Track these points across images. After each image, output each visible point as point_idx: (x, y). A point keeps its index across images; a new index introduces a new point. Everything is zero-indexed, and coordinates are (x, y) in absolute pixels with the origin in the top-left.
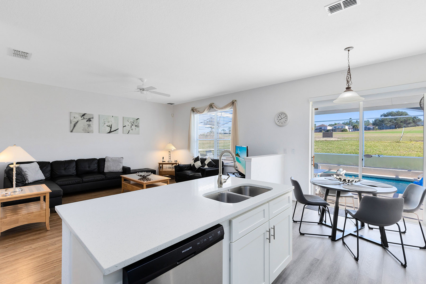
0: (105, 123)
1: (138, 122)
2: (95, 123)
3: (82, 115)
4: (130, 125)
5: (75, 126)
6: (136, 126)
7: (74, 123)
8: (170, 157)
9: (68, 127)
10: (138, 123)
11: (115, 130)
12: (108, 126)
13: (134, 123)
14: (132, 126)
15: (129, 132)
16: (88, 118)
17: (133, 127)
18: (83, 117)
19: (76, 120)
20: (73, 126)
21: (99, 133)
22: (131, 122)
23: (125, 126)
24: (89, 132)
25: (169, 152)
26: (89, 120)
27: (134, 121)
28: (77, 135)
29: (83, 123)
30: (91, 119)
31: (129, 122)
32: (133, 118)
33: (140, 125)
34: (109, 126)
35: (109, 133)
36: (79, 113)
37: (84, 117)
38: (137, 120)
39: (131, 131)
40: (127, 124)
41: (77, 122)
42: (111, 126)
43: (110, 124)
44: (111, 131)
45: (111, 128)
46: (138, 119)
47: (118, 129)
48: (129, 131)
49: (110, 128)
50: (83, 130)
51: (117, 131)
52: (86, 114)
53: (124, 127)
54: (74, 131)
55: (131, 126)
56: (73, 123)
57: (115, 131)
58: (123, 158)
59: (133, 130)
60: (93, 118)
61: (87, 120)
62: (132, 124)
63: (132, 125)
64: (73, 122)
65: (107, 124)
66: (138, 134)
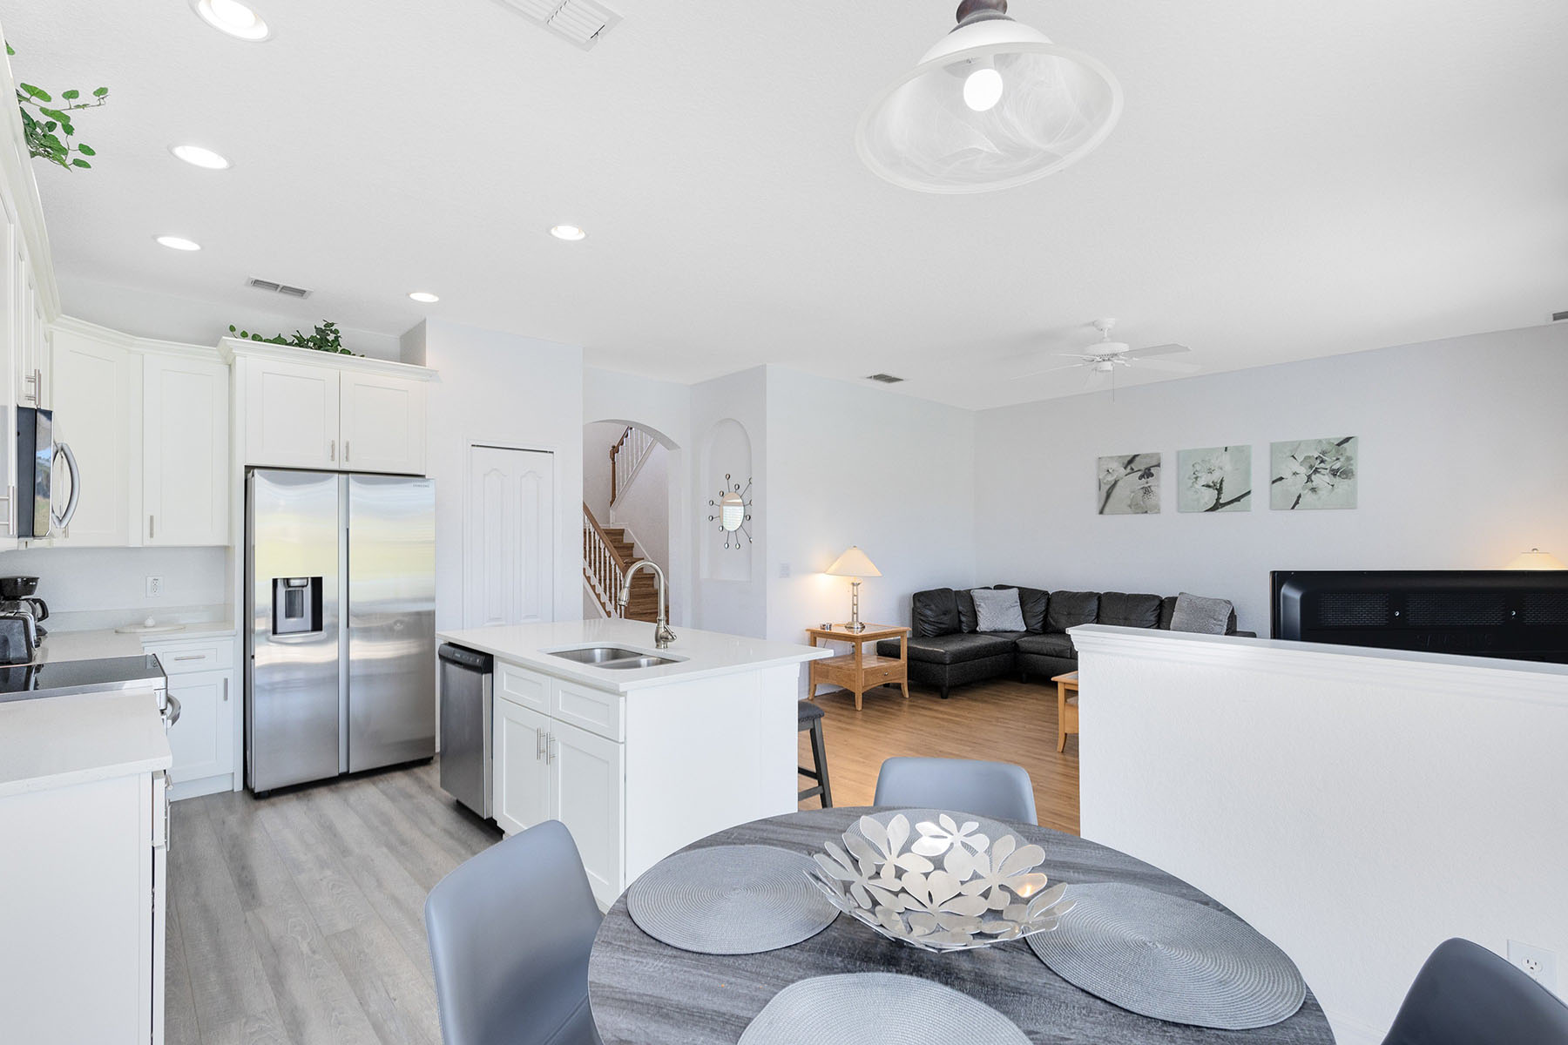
0: (1196, 478)
1: (1348, 453)
2: (1166, 484)
3: (1126, 462)
4: (1303, 471)
5: (1108, 496)
6: (1335, 475)
7: (1108, 487)
9: (1093, 499)
10: (1349, 459)
11: (1238, 499)
12: (1209, 486)
13: (1322, 461)
14: (1313, 477)
15: (1297, 503)
16: (1143, 467)
17: (1321, 480)
18: (1129, 467)
19: (1111, 479)
20: (1105, 495)
21: (1179, 511)
22: (1309, 457)
23: (1281, 479)
24: (1146, 512)
26: (1147, 474)
27: (1324, 453)
28: (1122, 523)
29: (1130, 485)
30: (1153, 471)
31: (1300, 459)
32: (1320, 441)
33: (1362, 467)
34: (1212, 484)
35: (1213, 509)
36: (1120, 457)
37: (1133, 465)
38: (1339, 445)
39: (1308, 497)
40: (1288, 468)
41: (1116, 482)
42: (1221, 484)
43: (1216, 477)
44: (1221, 501)
45: (1220, 491)
46: (1347, 440)
47: (1249, 492)
48: (1299, 497)
49: (1216, 492)
50: (1130, 506)
51: (1242, 500)
52: (1137, 455)
53: (1274, 482)
54: (1107, 509)
55: (1309, 478)
56: (1105, 488)
57: (1236, 503)
59: (1320, 492)
60: (1158, 465)
61: (1140, 473)
62: (1311, 467)
63: (1316, 471)
64: (1105, 484)
65: (1209, 479)
66: (1350, 504)
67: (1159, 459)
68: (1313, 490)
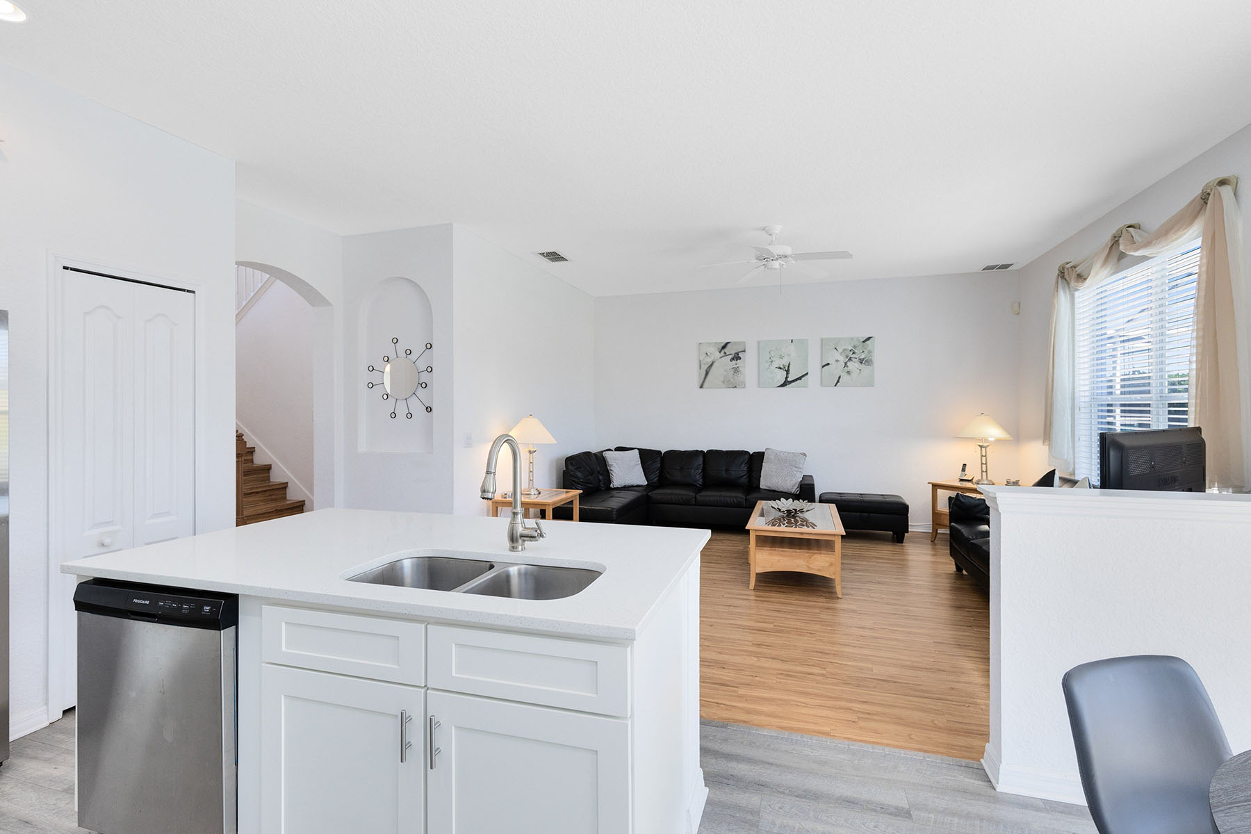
0: (772, 362)
1: (870, 348)
2: (749, 363)
3: (720, 348)
4: (842, 359)
5: (707, 374)
6: (861, 363)
7: (706, 367)
8: (984, 466)
9: (695, 376)
10: (870, 352)
11: (800, 378)
12: (780, 368)
13: (854, 353)
14: (848, 364)
15: (838, 382)
16: (733, 352)
17: (853, 366)
18: (723, 352)
19: (709, 360)
20: (704, 373)
21: (759, 387)
22: (846, 349)
23: (828, 364)
24: (736, 387)
25: (981, 447)
26: (737, 357)
27: (855, 347)
28: (717, 395)
29: (723, 365)
30: (740, 355)
31: (840, 350)
32: (853, 339)
33: (877, 358)
34: (782, 367)
35: (783, 385)
36: (716, 343)
37: (726, 350)
38: (864, 342)
39: (845, 378)
40: (832, 357)
41: (713, 363)
42: (789, 367)
43: (785, 362)
44: (789, 379)
45: (788, 372)
46: (869, 338)
48: (840, 377)
49: (785, 372)
50: (724, 382)
51: (803, 379)
52: (729, 343)
53: (823, 366)
54: (705, 385)
55: (846, 363)
56: (705, 367)
57: (798, 381)
58: (805, 455)
59: (852, 375)
60: (744, 351)
61: (731, 357)
62: (847, 357)
63: (850, 359)
64: (704, 364)
65: (778, 363)
66: (870, 384)
67: (745, 347)
68: (848, 372)
